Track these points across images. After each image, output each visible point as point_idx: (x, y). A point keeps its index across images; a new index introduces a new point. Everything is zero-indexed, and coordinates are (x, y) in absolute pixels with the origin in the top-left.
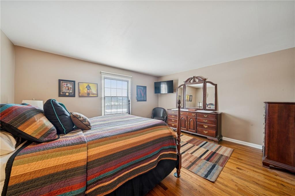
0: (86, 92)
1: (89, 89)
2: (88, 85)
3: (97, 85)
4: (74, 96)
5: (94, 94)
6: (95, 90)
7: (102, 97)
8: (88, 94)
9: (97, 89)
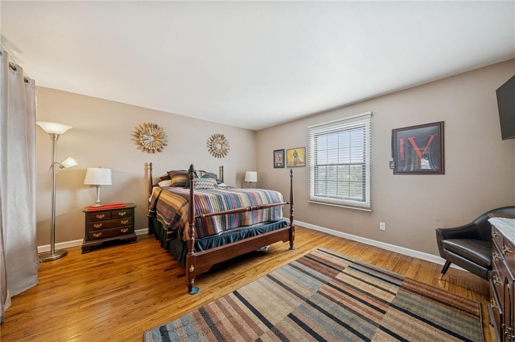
0: (293, 161)
1: (296, 157)
2: (295, 152)
3: (305, 149)
4: (284, 167)
5: (301, 163)
6: (303, 157)
7: (311, 166)
8: (295, 163)
9: (304, 155)
